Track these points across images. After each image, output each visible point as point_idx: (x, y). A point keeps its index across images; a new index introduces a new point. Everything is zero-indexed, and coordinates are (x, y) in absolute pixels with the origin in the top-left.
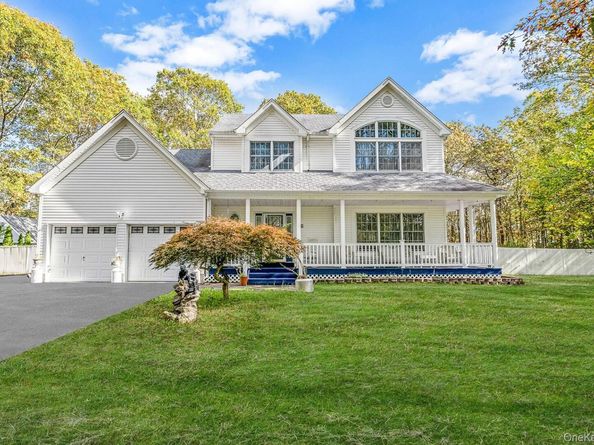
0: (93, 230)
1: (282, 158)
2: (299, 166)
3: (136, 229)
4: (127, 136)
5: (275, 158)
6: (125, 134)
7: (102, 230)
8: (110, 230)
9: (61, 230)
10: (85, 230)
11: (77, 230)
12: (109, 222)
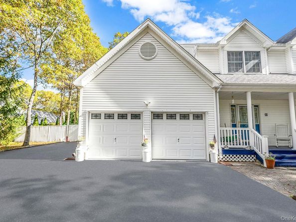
0: (122, 116)
1: (252, 63)
2: (265, 70)
3: (157, 116)
4: (149, 41)
5: (246, 64)
6: (147, 40)
7: (129, 116)
8: (136, 116)
9: (96, 116)
10: (116, 116)
11: (109, 116)
12: (136, 110)
